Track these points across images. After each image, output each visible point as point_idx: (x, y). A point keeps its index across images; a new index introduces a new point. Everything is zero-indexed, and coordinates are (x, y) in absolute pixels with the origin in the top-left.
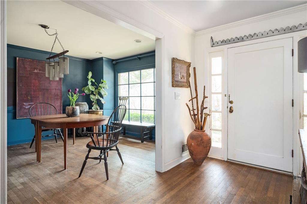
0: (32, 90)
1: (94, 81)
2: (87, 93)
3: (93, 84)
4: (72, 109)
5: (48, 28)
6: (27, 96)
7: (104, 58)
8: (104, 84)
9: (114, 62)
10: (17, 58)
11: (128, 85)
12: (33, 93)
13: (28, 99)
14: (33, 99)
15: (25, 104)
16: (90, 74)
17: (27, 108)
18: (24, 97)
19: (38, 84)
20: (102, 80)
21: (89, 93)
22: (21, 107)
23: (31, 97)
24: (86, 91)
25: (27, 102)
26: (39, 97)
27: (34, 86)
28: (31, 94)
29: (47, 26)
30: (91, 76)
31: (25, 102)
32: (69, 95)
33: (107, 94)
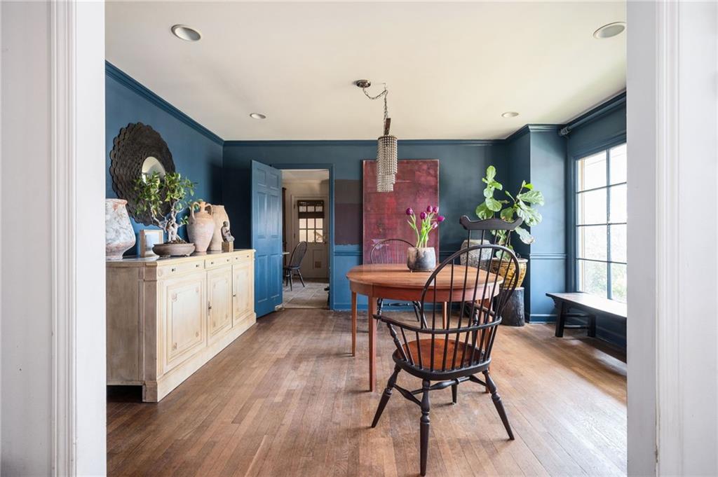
0: (386, 215)
1: (500, 187)
2: (483, 218)
3: (498, 195)
4: (415, 254)
5: (369, 85)
6: (378, 228)
7: (530, 127)
8: (532, 194)
9: (563, 132)
10: (364, 162)
11: (606, 189)
12: (387, 221)
13: (380, 232)
14: (387, 232)
15: (374, 240)
16: (492, 172)
17: (378, 248)
18: (374, 229)
19: (395, 204)
20: (524, 183)
21: (487, 217)
22: (370, 247)
23: (383, 229)
24: (480, 214)
25: (378, 238)
26: (396, 228)
27: (388, 209)
28: (383, 224)
29: (366, 81)
30: (493, 176)
31: (375, 238)
32: (413, 223)
33: (540, 218)
